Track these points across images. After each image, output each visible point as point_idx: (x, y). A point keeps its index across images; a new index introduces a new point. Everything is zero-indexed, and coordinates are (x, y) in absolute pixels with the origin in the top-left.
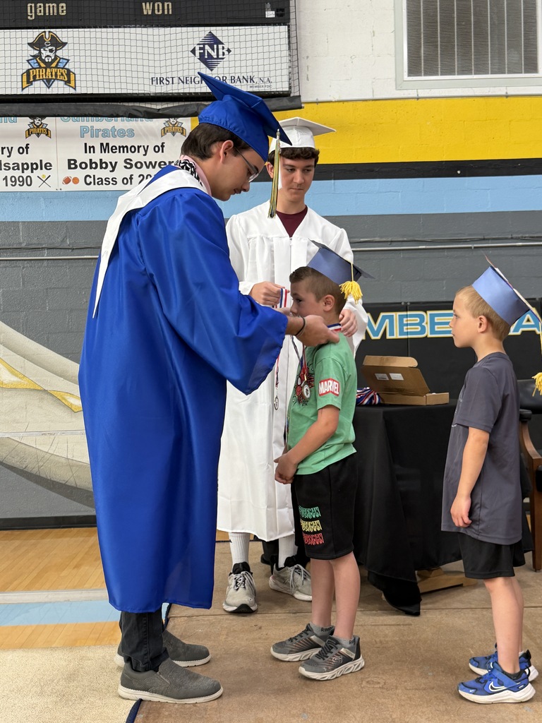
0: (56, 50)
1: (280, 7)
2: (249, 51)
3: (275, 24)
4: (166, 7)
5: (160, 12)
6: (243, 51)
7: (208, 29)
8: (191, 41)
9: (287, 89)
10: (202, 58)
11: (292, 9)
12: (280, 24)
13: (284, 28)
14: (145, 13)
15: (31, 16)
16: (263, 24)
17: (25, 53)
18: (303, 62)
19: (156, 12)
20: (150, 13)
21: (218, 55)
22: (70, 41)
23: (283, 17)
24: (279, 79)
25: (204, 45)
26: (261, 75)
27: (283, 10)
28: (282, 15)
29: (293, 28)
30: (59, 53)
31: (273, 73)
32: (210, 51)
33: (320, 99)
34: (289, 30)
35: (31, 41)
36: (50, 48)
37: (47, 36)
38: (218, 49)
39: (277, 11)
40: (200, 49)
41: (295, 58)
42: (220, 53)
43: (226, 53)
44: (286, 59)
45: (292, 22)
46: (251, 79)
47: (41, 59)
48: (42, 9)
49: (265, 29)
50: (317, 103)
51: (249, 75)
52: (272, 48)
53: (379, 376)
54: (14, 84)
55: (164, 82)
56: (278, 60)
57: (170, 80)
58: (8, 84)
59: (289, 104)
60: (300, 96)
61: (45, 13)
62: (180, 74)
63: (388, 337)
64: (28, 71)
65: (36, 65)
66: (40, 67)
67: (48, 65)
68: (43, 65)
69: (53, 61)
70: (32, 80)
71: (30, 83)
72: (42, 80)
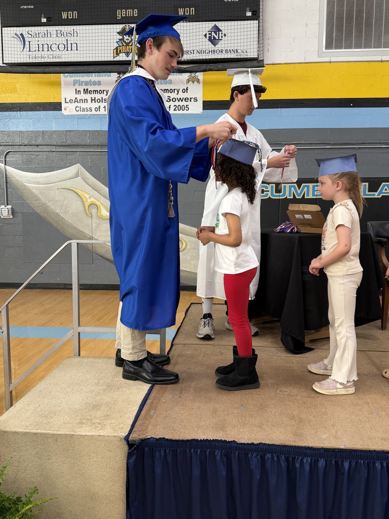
0: (132, 36)
1: (254, 9)
2: (236, 34)
3: (251, 20)
4: (191, 11)
5: (188, 14)
6: (233, 34)
7: (214, 23)
8: (204, 30)
9: (256, 56)
10: (210, 40)
11: (261, 10)
12: (254, 20)
13: (256, 22)
15: (119, 17)
16: (245, 20)
17: (115, 37)
18: (266, 42)
21: (219, 37)
23: (256, 16)
24: (252, 50)
25: (211, 32)
26: (242, 48)
27: (256, 11)
28: (255, 14)
29: (261, 21)
31: (249, 47)
32: (214, 35)
33: (275, 62)
34: (259, 23)
35: (118, 31)
37: (127, 28)
38: (219, 34)
39: (253, 12)
40: (209, 34)
41: (261, 38)
42: (220, 36)
43: (223, 36)
44: (256, 39)
45: (261, 18)
46: (237, 51)
47: (124, 41)
48: (125, 13)
49: (246, 22)
50: (273, 64)
51: (235, 48)
52: (249, 33)
53: (297, 216)
54: (109, 55)
55: (189, 53)
56: (252, 40)
57: (192, 52)
58: (106, 55)
59: (257, 64)
60: (263, 60)
61: (126, 14)
62: (197, 48)
63: (306, 197)
64: (117, 48)
65: (121, 45)
66: (123, 45)
67: (127, 44)
68: (125, 44)
69: (130, 42)
70: (119, 52)
71: (118, 54)
72: (124, 52)
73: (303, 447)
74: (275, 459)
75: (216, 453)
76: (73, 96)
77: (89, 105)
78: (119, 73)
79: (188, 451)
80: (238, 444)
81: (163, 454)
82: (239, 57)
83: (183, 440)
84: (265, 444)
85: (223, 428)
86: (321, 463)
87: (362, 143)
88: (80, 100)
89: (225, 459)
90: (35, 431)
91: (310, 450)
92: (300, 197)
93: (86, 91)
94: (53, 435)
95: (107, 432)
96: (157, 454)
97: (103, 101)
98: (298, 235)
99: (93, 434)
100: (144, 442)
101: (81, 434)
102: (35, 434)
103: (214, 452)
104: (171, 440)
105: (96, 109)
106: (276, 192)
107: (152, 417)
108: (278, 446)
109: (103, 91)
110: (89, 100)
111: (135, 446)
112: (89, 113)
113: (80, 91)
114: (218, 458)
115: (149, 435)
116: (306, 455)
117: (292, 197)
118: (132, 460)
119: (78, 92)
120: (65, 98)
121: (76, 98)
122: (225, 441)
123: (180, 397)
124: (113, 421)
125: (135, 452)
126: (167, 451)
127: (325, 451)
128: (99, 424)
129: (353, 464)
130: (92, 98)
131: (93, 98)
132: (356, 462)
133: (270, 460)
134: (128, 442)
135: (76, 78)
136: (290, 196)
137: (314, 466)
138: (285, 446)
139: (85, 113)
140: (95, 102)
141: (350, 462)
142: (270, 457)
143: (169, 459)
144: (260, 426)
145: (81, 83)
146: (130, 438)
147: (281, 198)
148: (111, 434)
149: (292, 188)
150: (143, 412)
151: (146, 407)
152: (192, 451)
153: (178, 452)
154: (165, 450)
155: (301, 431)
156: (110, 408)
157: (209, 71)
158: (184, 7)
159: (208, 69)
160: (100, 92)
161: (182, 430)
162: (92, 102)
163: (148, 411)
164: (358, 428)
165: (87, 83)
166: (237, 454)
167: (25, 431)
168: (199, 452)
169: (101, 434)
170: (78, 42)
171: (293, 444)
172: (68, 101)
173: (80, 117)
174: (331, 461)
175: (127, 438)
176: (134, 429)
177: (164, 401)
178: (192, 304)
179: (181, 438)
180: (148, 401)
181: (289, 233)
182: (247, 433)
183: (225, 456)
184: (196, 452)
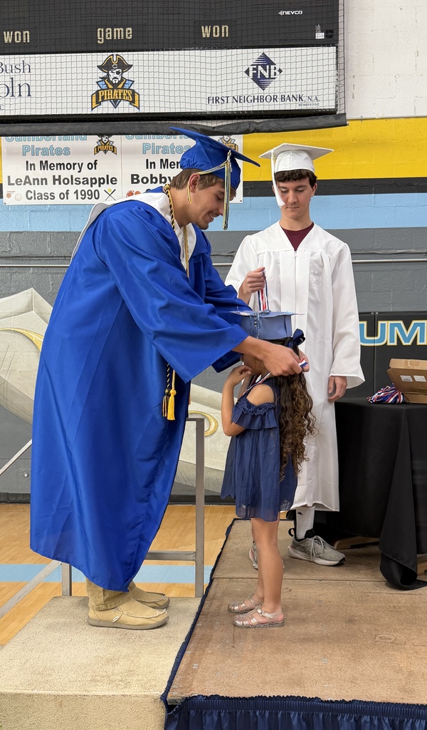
0: (123, 72)
1: (330, 28)
2: (299, 71)
3: (324, 45)
4: (223, 31)
5: (218, 35)
6: (293, 71)
7: (261, 50)
8: (245, 63)
9: (334, 107)
10: (255, 78)
11: (341, 31)
12: (329, 46)
13: (333, 49)
14: (204, 36)
15: (101, 41)
16: (313, 46)
17: (95, 76)
18: (350, 81)
19: (214, 35)
20: (208, 36)
21: (270, 75)
22: (135, 64)
23: (332, 39)
24: (326, 97)
25: (257, 65)
26: (309, 94)
27: (332, 31)
28: (331, 37)
29: (341, 49)
30: (125, 75)
31: (320, 92)
32: (263, 71)
33: (364, 117)
34: (337, 51)
35: (100, 64)
36: (117, 70)
37: (115, 60)
39: (326, 32)
40: (254, 69)
41: (342, 78)
42: (272, 73)
43: (278, 73)
44: (333, 79)
45: (341, 43)
46: (300, 98)
47: (109, 80)
48: (110, 33)
49: (315, 50)
50: (362, 120)
51: (298, 94)
52: (320, 69)
53: (404, 378)
54: (85, 105)
55: (220, 100)
56: (326, 80)
57: (225, 99)
58: (80, 105)
59: (335, 121)
60: (345, 114)
61: (113, 37)
62: (234, 94)
63: (419, 343)
64: (97, 93)
65: (104, 87)
66: (108, 88)
67: (115, 86)
68: (110, 86)
69: (120, 82)
70: (100, 100)
71: (98, 103)
72: (110, 100)
73: (414, 705)
74: (376, 722)
75: (292, 716)
76: (22, 173)
77: (50, 188)
78: (101, 135)
79: (251, 714)
80: (322, 701)
81: (216, 718)
82: (304, 108)
83: (244, 698)
84: (361, 702)
85: (299, 683)
88: (34, 180)
89: (304, 724)
90: (30, 692)
92: (410, 343)
93: (44, 165)
94: (56, 697)
95: (134, 690)
96: (208, 719)
97: (74, 182)
98: (404, 407)
99: (114, 693)
100: (188, 701)
101: (99, 693)
102: (30, 695)
103: (289, 714)
104: (227, 698)
105: (62, 196)
106: (368, 335)
107: (195, 671)
108: (379, 704)
109: (74, 164)
110: (50, 181)
111: (174, 710)
112: (49, 202)
113: (34, 164)
114: (295, 722)
115: (196, 692)
116: (420, 717)
117: (395, 344)
118: (172, 729)
119: (30, 166)
120: (9, 177)
121: (27, 177)
122: (304, 698)
123: (233, 647)
124: (140, 677)
125: (177, 716)
126: (222, 715)
128: (121, 681)
130: (54, 176)
131: (57, 177)
133: (368, 725)
134: (166, 702)
135: (27, 143)
136: (392, 340)
138: (389, 704)
139: (43, 202)
140: (60, 183)
142: (368, 720)
143: (225, 725)
144: (353, 681)
145: (35, 152)
146: (169, 697)
147: (376, 344)
148: (140, 694)
149: (396, 328)
150: (182, 666)
151: (185, 660)
152: (257, 713)
153: (238, 714)
154: (219, 713)
155: (411, 687)
157: (253, 132)
158: (211, 23)
159: (252, 129)
160: (69, 166)
161: (241, 687)
162: (54, 184)
163: (190, 664)
165: (45, 152)
166: (321, 717)
167: (15, 692)
168: (267, 715)
169: (126, 694)
170: (32, 84)
171: (401, 702)
172: (13, 181)
173: (34, 210)
175: (164, 697)
176: (173, 686)
177: (210, 652)
178: (235, 519)
179: (242, 696)
180: (186, 652)
181: (391, 403)
182: (335, 689)
183: (304, 720)
184: (263, 716)
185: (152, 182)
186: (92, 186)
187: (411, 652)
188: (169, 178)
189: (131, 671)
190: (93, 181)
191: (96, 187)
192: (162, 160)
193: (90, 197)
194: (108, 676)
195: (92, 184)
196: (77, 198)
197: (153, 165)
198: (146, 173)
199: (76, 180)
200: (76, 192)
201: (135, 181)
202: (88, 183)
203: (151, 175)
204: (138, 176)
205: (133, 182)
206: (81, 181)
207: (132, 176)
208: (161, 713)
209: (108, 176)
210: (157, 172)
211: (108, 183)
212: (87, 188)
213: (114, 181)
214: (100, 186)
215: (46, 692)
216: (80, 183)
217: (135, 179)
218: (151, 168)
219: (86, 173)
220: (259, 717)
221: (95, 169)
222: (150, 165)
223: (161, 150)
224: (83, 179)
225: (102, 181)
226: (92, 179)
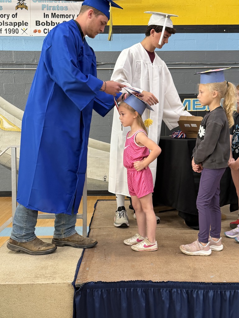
53: (186, 125)
73: (198, 283)
74: (179, 292)
75: (138, 290)
79: (118, 290)
80: (153, 282)
81: (100, 293)
84: (172, 282)
85: (141, 275)
86: (211, 294)
87: (234, 64)
89: (144, 294)
90: (4, 283)
91: (203, 284)
94: (18, 285)
95: (58, 281)
96: (96, 293)
99: (48, 283)
100: (86, 285)
101: (40, 283)
102: (4, 285)
103: (137, 289)
107: (88, 271)
108: (181, 282)
111: (79, 289)
114: (139, 293)
115: (90, 280)
116: (201, 289)
118: (78, 299)
122: (144, 281)
123: (105, 260)
124: (60, 275)
125: (80, 292)
126: (103, 291)
127: (213, 284)
128: (51, 277)
129: (233, 293)
132: (235, 292)
133: (176, 293)
134: (74, 286)
137: (205, 296)
138: (185, 282)
141: (230, 292)
142: (176, 291)
143: (105, 296)
144: (167, 273)
146: (76, 283)
148: (61, 282)
150: (81, 269)
151: (81, 266)
152: (121, 290)
153: (111, 291)
154: (102, 290)
155: (195, 274)
156: (55, 268)
161: (112, 277)
163: (84, 268)
164: (235, 272)
166: (152, 290)
168: (126, 290)
169: (54, 282)
171: (192, 281)
174: (217, 292)
175: (73, 284)
176: (77, 278)
177: (94, 262)
178: (98, 200)
179: (113, 281)
180: (82, 263)
181: (180, 138)
182: (159, 277)
183: (144, 292)
184: (123, 291)
185: (47, 25)
186: (14, 27)
187: (194, 259)
188: (56, 23)
189: (55, 272)
190: (15, 24)
191: (17, 27)
192: (52, 14)
193: (13, 32)
194: (44, 275)
195: (14, 25)
196: (6, 33)
197: (47, 16)
198: (44, 20)
199: (6, 23)
200: (6, 30)
201: (38, 24)
202: (12, 25)
203: (47, 21)
204: (39, 22)
205: (37, 25)
206: (9, 24)
207: (36, 21)
208: (72, 291)
209: (23, 21)
210: (50, 20)
211: (23, 25)
212: (12, 27)
213: (26, 24)
214: (19, 27)
215: (13, 283)
216: (8, 25)
217: (38, 23)
218: (46, 17)
219: (11, 20)
220: (122, 291)
221: (16, 17)
222: (46, 16)
223: (52, 8)
224: (10, 23)
225: (20, 24)
226: (14, 23)
